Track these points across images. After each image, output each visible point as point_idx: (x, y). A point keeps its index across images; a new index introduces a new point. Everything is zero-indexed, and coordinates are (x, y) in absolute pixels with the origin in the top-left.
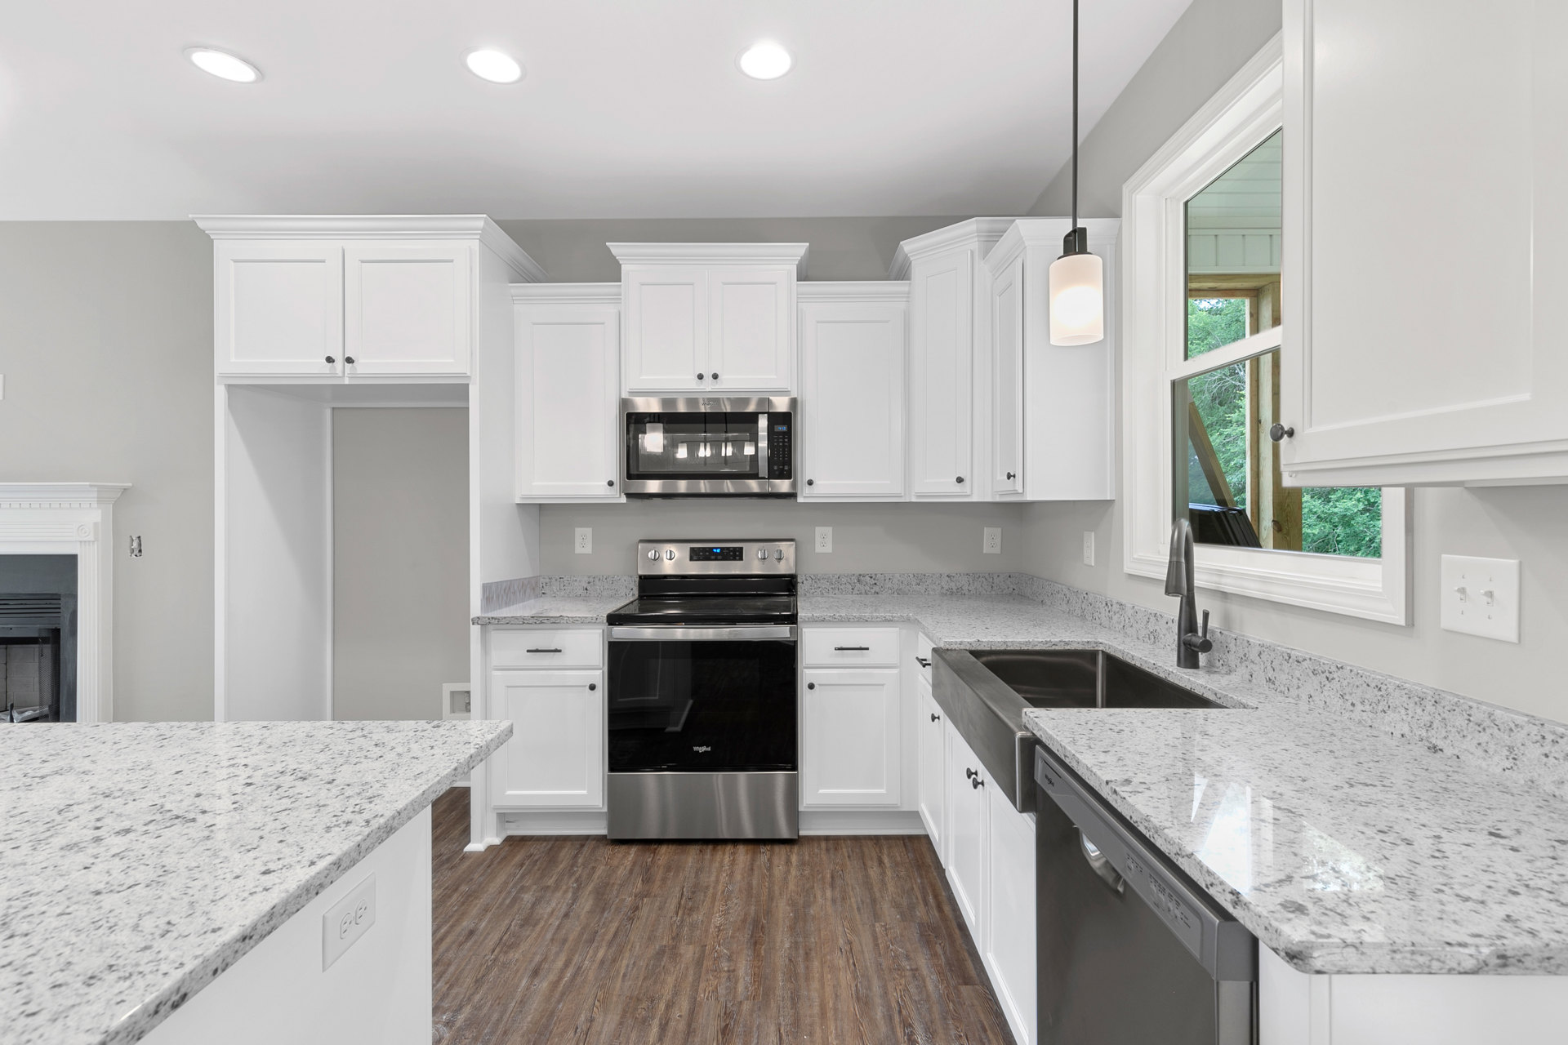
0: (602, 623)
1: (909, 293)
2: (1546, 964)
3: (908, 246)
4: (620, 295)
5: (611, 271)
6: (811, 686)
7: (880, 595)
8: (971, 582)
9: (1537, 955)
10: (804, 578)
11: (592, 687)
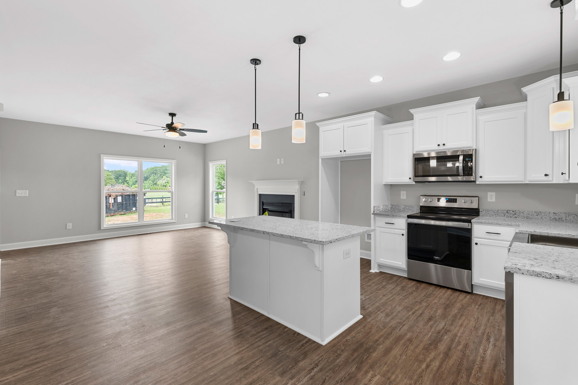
0: (406, 217)
1: (527, 106)
2: (571, 280)
3: (525, 90)
4: (413, 124)
5: (411, 117)
6: (476, 244)
7: (517, 219)
8: (567, 216)
9: (568, 278)
10: (482, 210)
11: (403, 235)
